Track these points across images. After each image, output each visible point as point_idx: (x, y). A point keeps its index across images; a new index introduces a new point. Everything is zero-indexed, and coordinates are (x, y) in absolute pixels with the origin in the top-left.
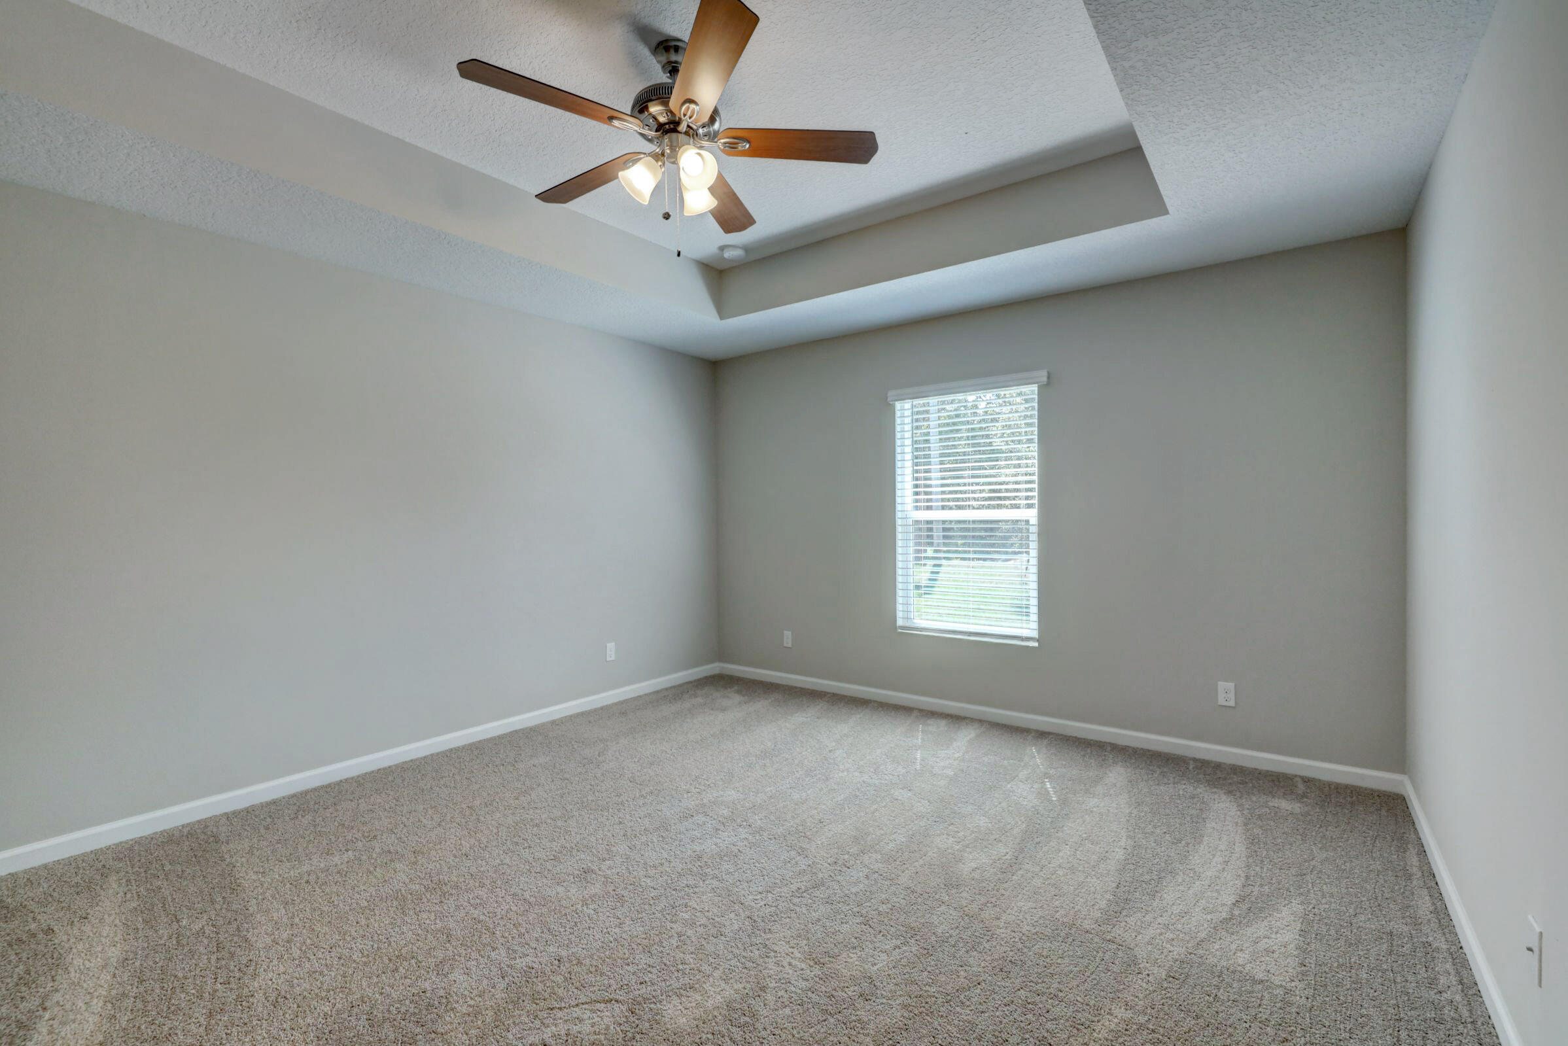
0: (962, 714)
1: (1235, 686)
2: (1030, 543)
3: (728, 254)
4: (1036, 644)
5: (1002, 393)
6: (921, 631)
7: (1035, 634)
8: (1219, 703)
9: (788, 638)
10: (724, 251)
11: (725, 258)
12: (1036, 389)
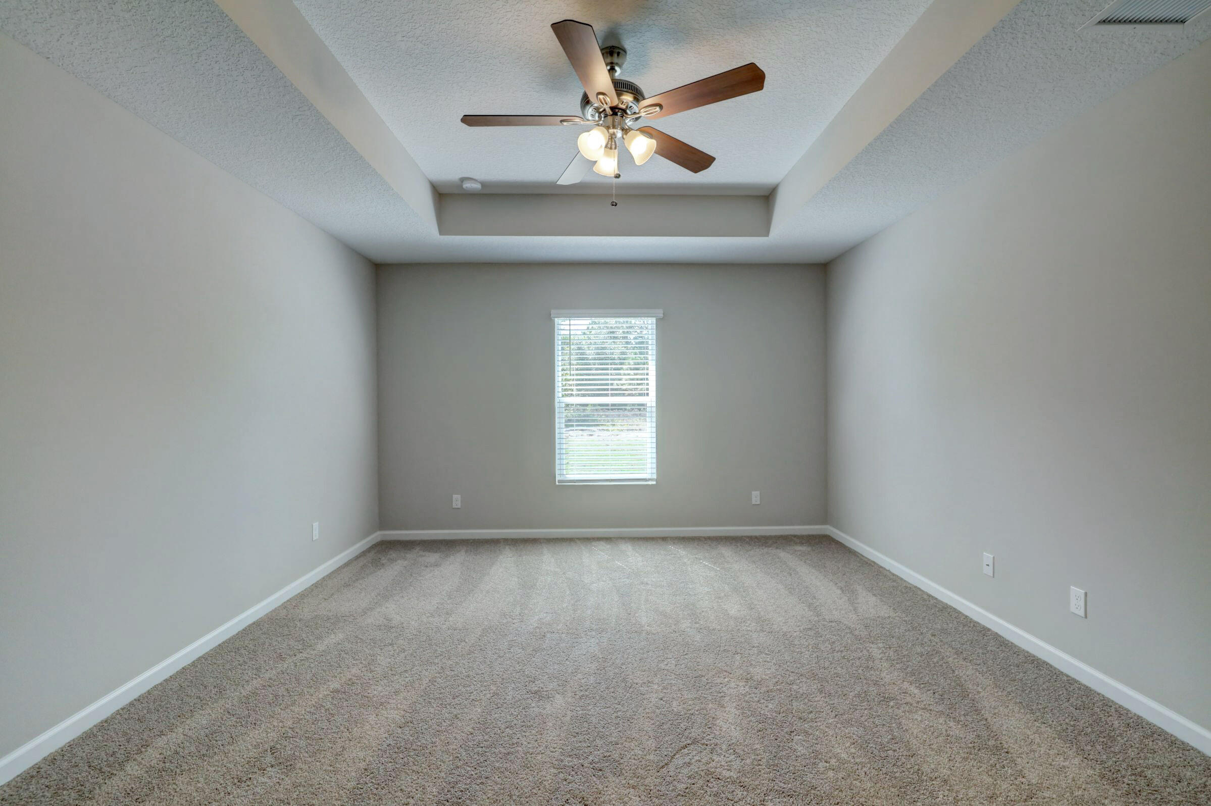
0: (589, 536)
1: (760, 493)
2: (647, 418)
3: (467, 185)
4: (654, 483)
5: (629, 320)
6: (575, 483)
7: (655, 476)
8: (753, 503)
9: (457, 501)
10: (463, 183)
11: (463, 188)
12: (655, 321)
